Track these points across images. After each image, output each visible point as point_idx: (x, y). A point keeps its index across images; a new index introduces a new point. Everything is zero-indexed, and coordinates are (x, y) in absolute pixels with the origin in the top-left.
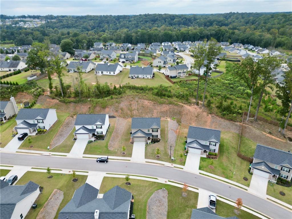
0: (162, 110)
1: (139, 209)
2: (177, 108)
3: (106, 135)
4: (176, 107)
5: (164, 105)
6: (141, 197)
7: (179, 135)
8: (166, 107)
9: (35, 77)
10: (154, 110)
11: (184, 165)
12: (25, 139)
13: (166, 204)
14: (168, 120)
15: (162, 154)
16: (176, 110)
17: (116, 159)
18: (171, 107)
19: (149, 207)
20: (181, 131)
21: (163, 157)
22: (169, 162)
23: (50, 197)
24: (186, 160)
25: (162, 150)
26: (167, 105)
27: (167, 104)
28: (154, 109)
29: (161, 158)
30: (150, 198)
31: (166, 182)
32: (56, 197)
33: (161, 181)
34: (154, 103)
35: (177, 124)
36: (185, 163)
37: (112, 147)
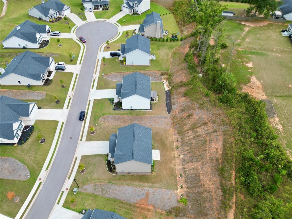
0: (202, 177)
1: (6, 150)
2: (215, 207)
3: (123, 109)
4: (216, 204)
5: (217, 179)
6: (19, 152)
7: (136, 207)
8: (213, 184)
9: (232, 15)
10: (200, 163)
11: (63, 206)
12: (114, 57)
13: (11, 178)
14: (177, 189)
15: (87, 176)
16: (207, 205)
17: (84, 127)
18: (215, 192)
19: (6, 159)
20: (150, 213)
21: (81, 178)
22: (71, 186)
23: (37, 91)
24: (74, 210)
25: (92, 176)
26: (218, 185)
27: (221, 185)
28: (202, 163)
29: (80, 174)
30: (16, 160)
31: (40, 179)
32: (39, 95)
33: (43, 174)
34: (217, 160)
35: (168, 208)
36: (67, 208)
37: (104, 120)
